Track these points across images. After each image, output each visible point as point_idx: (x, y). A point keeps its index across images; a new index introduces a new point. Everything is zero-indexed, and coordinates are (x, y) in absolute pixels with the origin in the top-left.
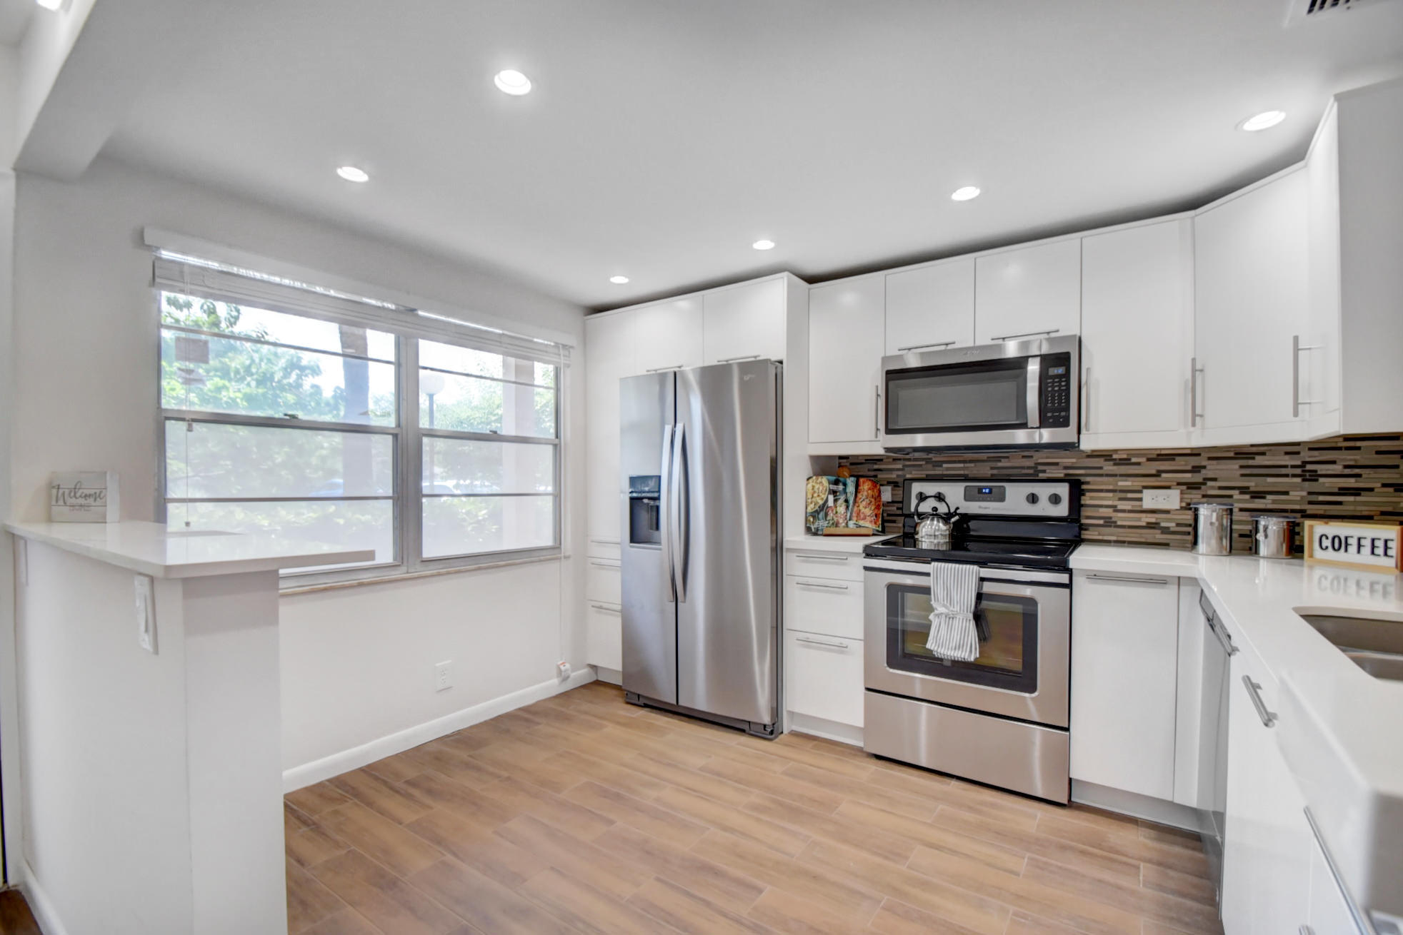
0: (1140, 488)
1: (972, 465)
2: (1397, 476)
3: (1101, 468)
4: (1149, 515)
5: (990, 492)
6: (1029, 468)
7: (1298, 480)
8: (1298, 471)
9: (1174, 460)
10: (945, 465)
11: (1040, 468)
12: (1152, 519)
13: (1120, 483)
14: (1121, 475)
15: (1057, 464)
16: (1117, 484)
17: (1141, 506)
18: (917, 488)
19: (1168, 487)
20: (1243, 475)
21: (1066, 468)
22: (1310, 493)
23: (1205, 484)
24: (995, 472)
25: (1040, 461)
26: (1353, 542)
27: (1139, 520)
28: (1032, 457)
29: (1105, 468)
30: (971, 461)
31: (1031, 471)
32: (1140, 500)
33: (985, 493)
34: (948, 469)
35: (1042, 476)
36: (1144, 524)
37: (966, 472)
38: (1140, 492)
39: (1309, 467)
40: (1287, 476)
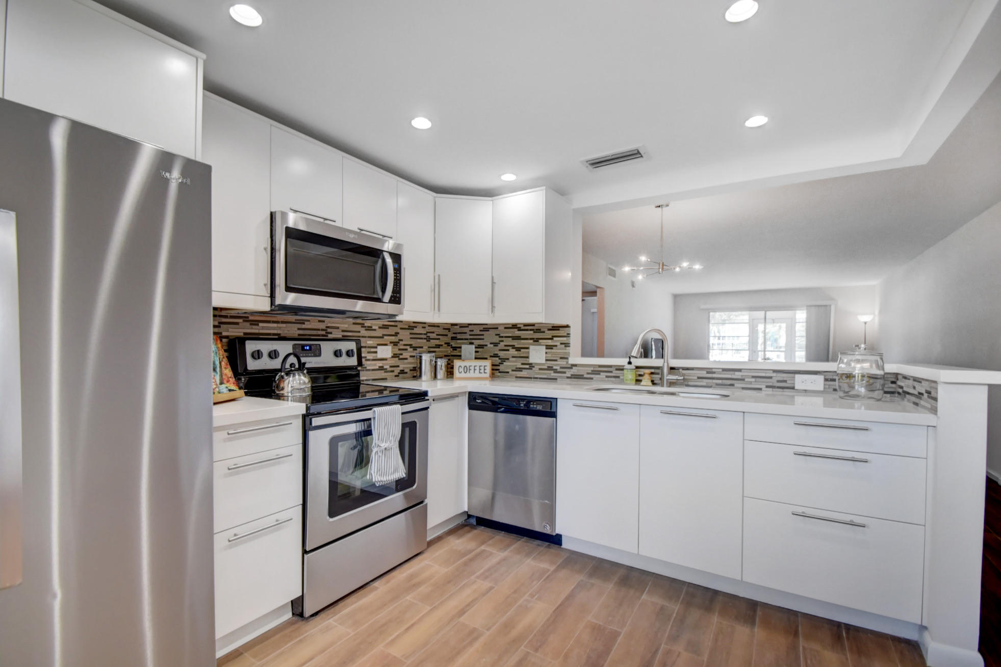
0: (376, 345)
1: (284, 325)
2: (447, 339)
3: (359, 332)
4: (380, 362)
5: (310, 349)
6: (323, 330)
7: (425, 341)
8: (425, 336)
9: (388, 328)
10: (261, 324)
11: (329, 330)
12: (379, 364)
13: (368, 342)
14: (369, 337)
15: (338, 328)
16: (366, 343)
17: (377, 356)
18: (251, 346)
19: (386, 345)
20: (411, 338)
21: (343, 331)
22: (429, 347)
23: (399, 343)
24: (301, 332)
25: (329, 325)
26: (472, 368)
27: (375, 365)
28: (324, 321)
29: (361, 332)
30: (283, 322)
31: (323, 333)
32: (376, 352)
33: (307, 350)
34: (263, 328)
35: (330, 336)
36: (377, 368)
37: (279, 332)
38: (376, 347)
39: (429, 335)
40: (422, 339)
